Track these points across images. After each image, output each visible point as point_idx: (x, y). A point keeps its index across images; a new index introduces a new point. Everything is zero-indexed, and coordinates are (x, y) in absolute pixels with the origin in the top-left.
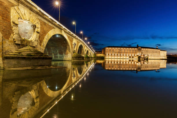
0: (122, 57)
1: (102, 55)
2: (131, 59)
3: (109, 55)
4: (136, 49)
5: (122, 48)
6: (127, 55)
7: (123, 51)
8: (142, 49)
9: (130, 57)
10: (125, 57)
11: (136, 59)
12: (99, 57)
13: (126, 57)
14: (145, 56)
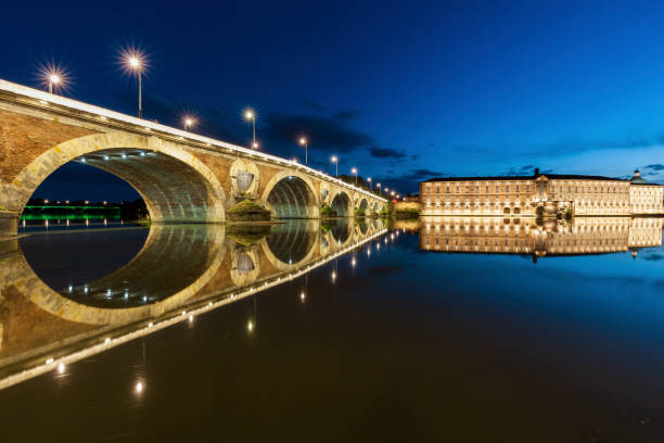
0: (477, 212)
1: (412, 206)
2: (511, 216)
3: (433, 204)
4: (528, 182)
5: (478, 183)
6: (498, 203)
7: (482, 191)
8: (554, 182)
9: (507, 210)
10: (487, 212)
11: (528, 216)
12: (403, 212)
13: (492, 209)
14: (561, 205)
